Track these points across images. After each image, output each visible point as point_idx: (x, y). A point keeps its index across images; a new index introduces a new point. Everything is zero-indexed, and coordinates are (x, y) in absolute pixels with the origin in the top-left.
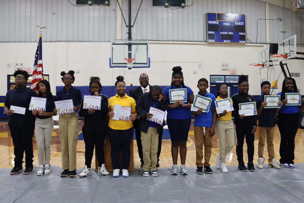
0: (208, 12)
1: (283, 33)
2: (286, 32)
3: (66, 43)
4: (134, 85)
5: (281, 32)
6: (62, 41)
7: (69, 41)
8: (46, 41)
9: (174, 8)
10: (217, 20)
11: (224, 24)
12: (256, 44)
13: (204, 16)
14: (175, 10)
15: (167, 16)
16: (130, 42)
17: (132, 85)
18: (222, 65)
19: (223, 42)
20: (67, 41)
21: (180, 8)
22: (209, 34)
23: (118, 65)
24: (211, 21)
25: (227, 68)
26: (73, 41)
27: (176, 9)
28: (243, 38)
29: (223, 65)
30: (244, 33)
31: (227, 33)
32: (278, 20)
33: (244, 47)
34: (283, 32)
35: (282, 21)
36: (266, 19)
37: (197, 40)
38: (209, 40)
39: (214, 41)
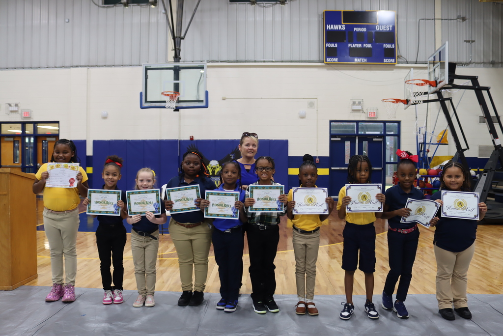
0: (327, 10)
1: (468, 43)
2: (473, 41)
3: (86, 68)
4: (195, 138)
5: (465, 41)
6: (81, 66)
7: (92, 66)
8: (56, 67)
9: (266, 5)
10: (342, 23)
11: (355, 29)
12: (416, 63)
13: (320, 17)
14: (269, 9)
15: (253, 19)
16: (177, 64)
17: (192, 139)
18: (351, 103)
19: (354, 62)
20: (89, 66)
21: (276, 3)
22: (328, 48)
23: (154, 104)
24: (332, 25)
25: (361, 109)
26: (97, 66)
27: (270, 7)
28: (391, 54)
29: (354, 103)
30: (393, 45)
31: (360, 45)
32: (458, 20)
33: (393, 70)
34: (469, 41)
35: (467, 20)
36: (435, 19)
37: (307, 59)
38: (328, 59)
39: (336, 60)
